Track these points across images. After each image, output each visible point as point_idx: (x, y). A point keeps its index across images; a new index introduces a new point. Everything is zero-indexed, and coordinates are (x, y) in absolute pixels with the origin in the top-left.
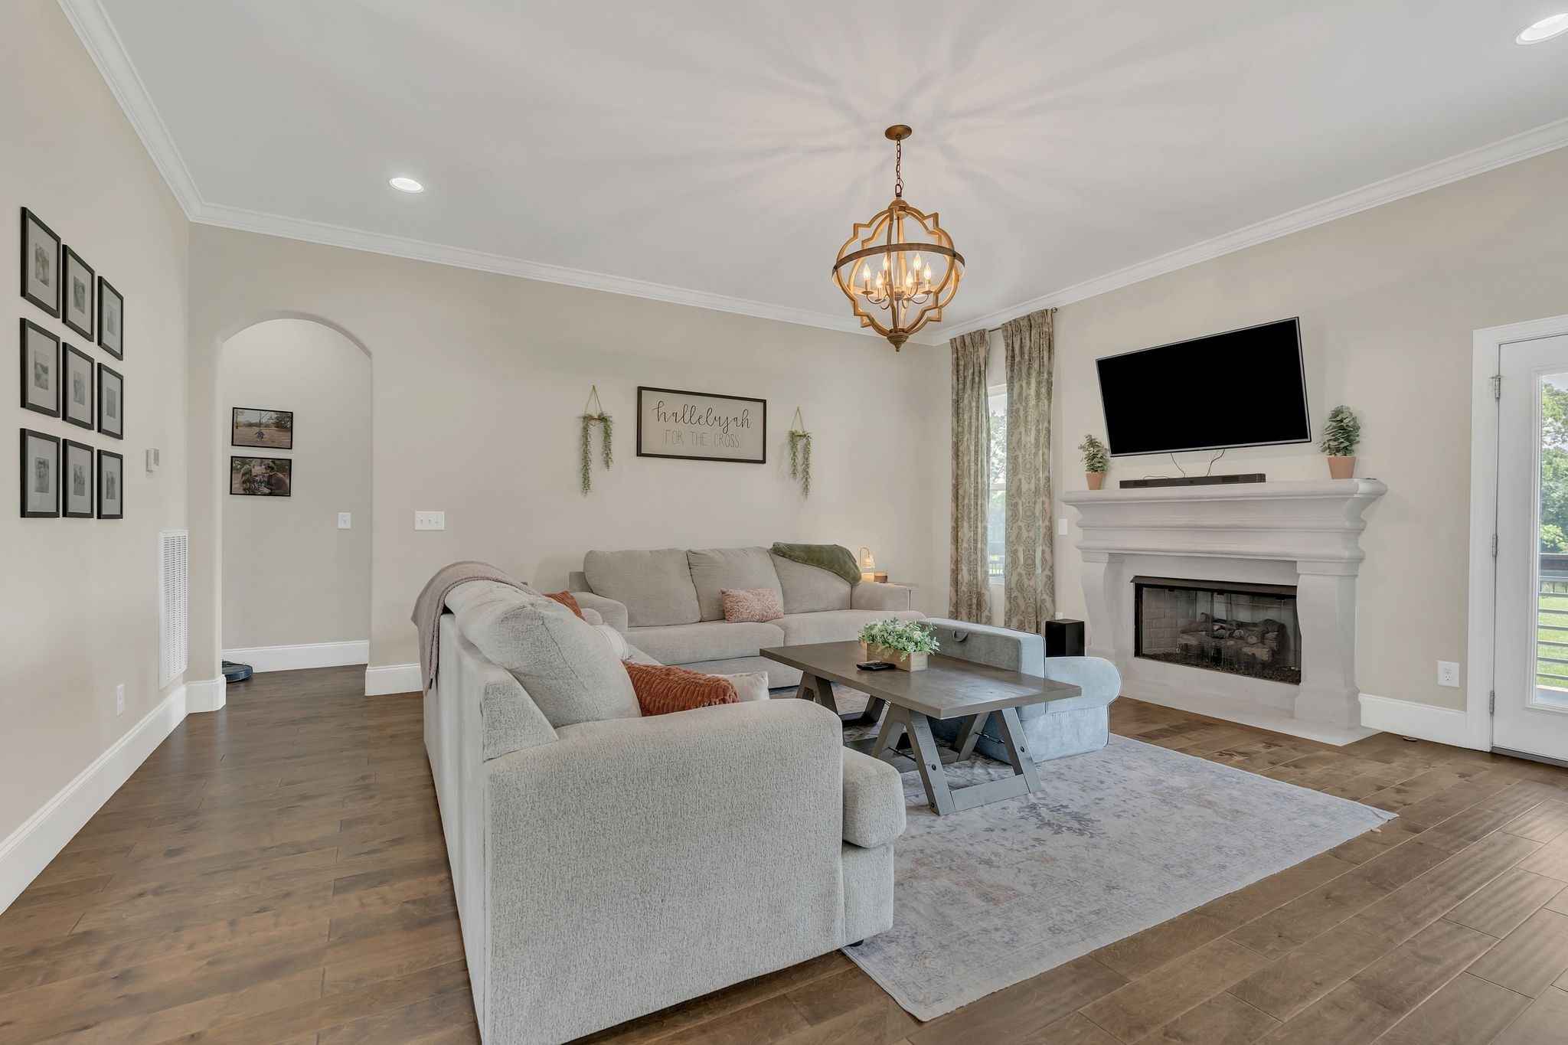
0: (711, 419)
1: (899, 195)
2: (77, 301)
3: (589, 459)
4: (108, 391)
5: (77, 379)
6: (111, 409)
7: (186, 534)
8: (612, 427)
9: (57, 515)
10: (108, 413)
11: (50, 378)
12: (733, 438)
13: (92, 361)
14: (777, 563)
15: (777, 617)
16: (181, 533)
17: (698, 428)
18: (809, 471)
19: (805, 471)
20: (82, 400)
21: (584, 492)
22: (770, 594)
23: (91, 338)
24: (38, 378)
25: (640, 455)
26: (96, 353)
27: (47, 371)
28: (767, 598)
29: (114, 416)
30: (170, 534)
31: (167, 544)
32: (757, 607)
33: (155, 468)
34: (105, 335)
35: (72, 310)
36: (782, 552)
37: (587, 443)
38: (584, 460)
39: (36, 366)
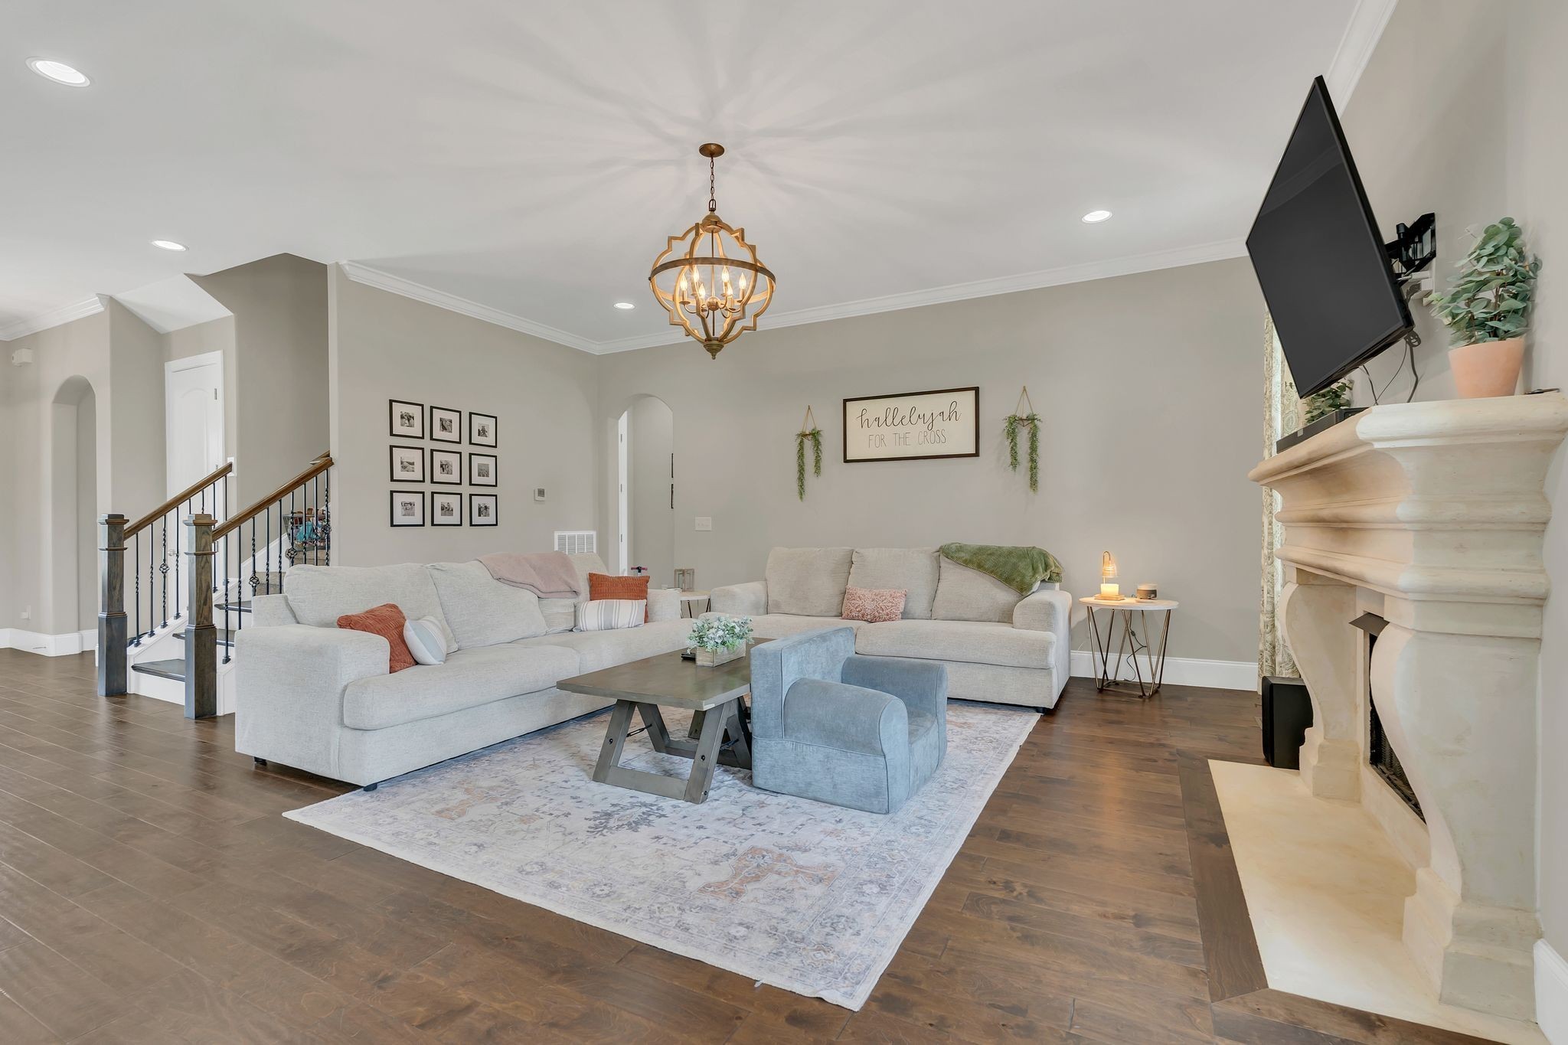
0: (914, 418)
1: (712, 210)
2: (444, 428)
3: (803, 469)
4: (479, 465)
5: (444, 463)
6: (483, 473)
7: (594, 533)
8: (821, 439)
9: (423, 525)
10: (479, 475)
11: (415, 466)
12: (940, 434)
13: (460, 453)
14: (942, 565)
15: (890, 619)
16: (585, 533)
17: (900, 429)
18: (1038, 459)
19: (1033, 460)
20: (450, 472)
21: (801, 498)
22: (891, 595)
23: (460, 443)
24: (404, 468)
25: (846, 461)
26: (465, 448)
27: (413, 464)
28: (885, 599)
29: (487, 476)
30: (567, 533)
31: (562, 539)
32: (869, 607)
33: (540, 498)
34: (476, 439)
35: (438, 433)
36: (947, 553)
37: (801, 455)
38: (800, 471)
39: (402, 463)
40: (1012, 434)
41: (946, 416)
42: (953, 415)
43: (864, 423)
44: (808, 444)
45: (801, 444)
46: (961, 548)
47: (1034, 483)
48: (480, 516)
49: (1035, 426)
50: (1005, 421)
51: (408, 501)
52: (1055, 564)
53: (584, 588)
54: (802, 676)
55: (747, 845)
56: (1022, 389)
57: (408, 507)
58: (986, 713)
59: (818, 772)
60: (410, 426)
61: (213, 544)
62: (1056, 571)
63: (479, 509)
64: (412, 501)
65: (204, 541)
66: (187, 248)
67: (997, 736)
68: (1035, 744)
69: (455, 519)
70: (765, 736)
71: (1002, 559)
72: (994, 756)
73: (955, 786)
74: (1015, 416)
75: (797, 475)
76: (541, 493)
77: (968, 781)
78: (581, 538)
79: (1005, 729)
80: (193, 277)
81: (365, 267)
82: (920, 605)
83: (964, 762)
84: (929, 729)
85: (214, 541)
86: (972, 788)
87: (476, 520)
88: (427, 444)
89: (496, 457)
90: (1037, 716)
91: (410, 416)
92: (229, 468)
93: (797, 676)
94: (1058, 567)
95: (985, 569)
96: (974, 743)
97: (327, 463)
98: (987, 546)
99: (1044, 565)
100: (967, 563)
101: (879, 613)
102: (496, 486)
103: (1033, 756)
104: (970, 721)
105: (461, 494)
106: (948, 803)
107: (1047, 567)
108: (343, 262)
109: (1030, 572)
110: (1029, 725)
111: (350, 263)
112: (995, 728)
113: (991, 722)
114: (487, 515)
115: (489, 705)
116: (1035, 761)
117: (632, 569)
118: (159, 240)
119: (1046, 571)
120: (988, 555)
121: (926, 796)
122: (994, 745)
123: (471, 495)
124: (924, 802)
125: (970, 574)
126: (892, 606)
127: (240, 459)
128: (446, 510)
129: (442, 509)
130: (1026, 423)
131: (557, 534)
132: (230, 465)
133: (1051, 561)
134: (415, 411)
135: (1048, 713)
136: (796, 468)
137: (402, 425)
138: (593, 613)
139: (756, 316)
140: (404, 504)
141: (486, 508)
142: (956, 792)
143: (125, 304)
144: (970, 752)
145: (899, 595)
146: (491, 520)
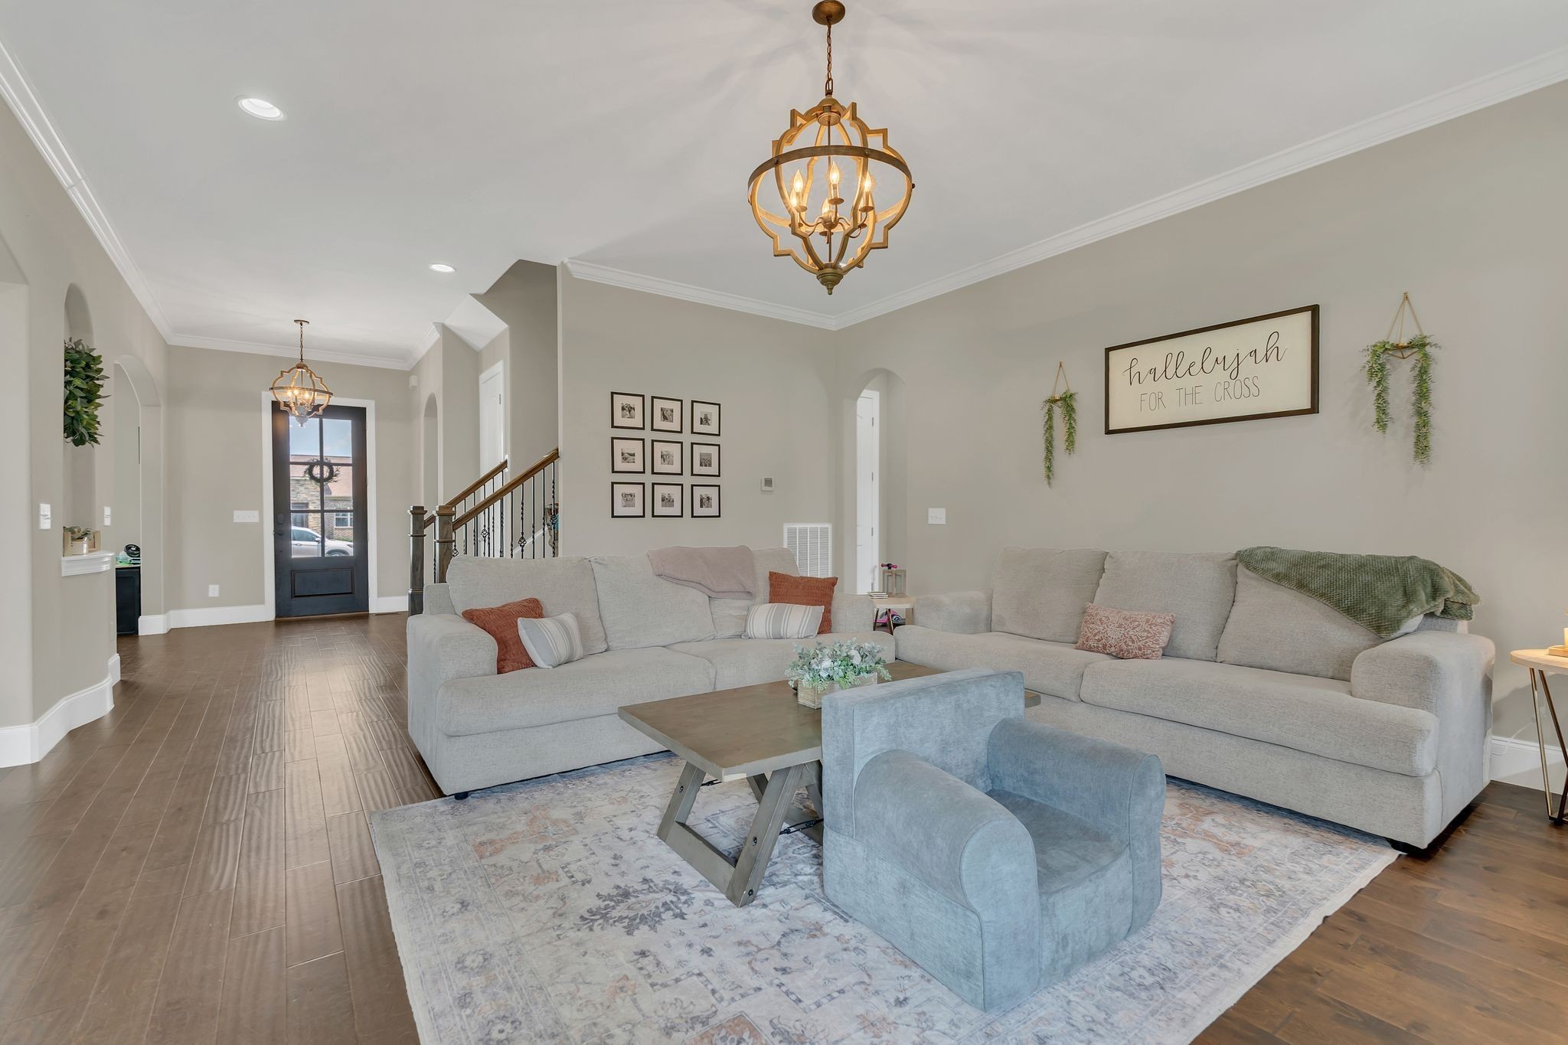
0: (1209, 364)
1: (829, 93)
2: (665, 418)
3: (1051, 446)
4: (701, 454)
5: (664, 453)
6: (706, 462)
7: (829, 526)
8: (1075, 405)
9: (644, 516)
10: (701, 465)
11: (636, 457)
12: (1249, 383)
13: (681, 443)
14: (1240, 579)
15: (1145, 657)
16: (819, 526)
17: (1188, 382)
18: (1431, 411)
19: (1422, 415)
20: (671, 463)
21: (1049, 483)
22: (1148, 621)
23: (681, 432)
24: (625, 459)
25: (1108, 432)
26: (687, 438)
27: (634, 455)
28: (1139, 625)
29: (710, 465)
30: (798, 526)
31: (792, 532)
32: (1114, 635)
33: (768, 488)
34: (698, 427)
35: (659, 423)
36: (1248, 560)
37: (1049, 428)
38: (1047, 448)
39: (623, 454)
40: (1378, 373)
41: (1261, 355)
42: (1273, 352)
43: (1136, 377)
44: (1058, 411)
45: (1050, 412)
46: (1272, 554)
47: (1422, 447)
48: (701, 506)
49: (1426, 355)
50: (1366, 353)
51: (628, 492)
52: (1456, 586)
53: (763, 588)
54: (894, 746)
55: (734, 1009)
56: (1402, 297)
57: (628, 498)
58: (1287, 831)
59: (892, 905)
60: (631, 417)
61: (453, 534)
62: (1460, 599)
63: (701, 500)
64: (632, 492)
65: (445, 529)
66: (455, 269)
67: (1286, 884)
68: (1361, 919)
69: (676, 511)
70: (836, 830)
71: (1343, 576)
72: (1260, 930)
73: (1149, 980)
74: (1385, 343)
75: (1043, 454)
76: (768, 482)
77: (1181, 975)
78: (814, 531)
79: (1309, 872)
80: (476, 296)
81: (587, 264)
82: (1196, 638)
83: (1193, 929)
84: (1104, 868)
85: (454, 530)
86: (1179, 995)
87: (698, 511)
88: (648, 435)
89: (719, 446)
90: (1391, 856)
91: (631, 408)
92: (504, 465)
93: (884, 746)
94: (1463, 593)
95: (1310, 590)
96: (1233, 890)
97: (555, 456)
98: (1319, 554)
99: (1429, 589)
100: (1279, 578)
101: (1128, 645)
102: (719, 476)
103: (1346, 946)
104: (1249, 841)
105: (643, 484)
106: (1115, 1018)
107: (1436, 592)
108: (566, 260)
109: (1398, 599)
110: (1365, 872)
111: (571, 260)
112: (1289, 865)
113: (1289, 851)
114: (709, 506)
115: (597, 719)
116: (1342, 960)
117: (882, 566)
118: (434, 264)
119: (1434, 599)
120: (1320, 567)
121: (1083, 989)
122: (1272, 902)
123: (653, 484)
124: (1069, 1002)
125: (1286, 597)
126: (1148, 637)
127: (513, 455)
128: (667, 501)
129: (663, 500)
130: (1407, 353)
131: (786, 527)
132: (506, 462)
133: (1447, 583)
134: (636, 402)
135: (1412, 855)
136: (1042, 445)
137: (623, 417)
138: (763, 617)
139: (889, 227)
140: (625, 496)
141: (708, 499)
142: (1144, 995)
143: (452, 329)
144: (1215, 908)
145: (1159, 621)
146: (714, 511)
